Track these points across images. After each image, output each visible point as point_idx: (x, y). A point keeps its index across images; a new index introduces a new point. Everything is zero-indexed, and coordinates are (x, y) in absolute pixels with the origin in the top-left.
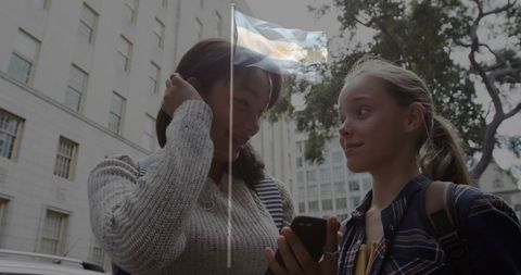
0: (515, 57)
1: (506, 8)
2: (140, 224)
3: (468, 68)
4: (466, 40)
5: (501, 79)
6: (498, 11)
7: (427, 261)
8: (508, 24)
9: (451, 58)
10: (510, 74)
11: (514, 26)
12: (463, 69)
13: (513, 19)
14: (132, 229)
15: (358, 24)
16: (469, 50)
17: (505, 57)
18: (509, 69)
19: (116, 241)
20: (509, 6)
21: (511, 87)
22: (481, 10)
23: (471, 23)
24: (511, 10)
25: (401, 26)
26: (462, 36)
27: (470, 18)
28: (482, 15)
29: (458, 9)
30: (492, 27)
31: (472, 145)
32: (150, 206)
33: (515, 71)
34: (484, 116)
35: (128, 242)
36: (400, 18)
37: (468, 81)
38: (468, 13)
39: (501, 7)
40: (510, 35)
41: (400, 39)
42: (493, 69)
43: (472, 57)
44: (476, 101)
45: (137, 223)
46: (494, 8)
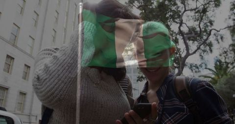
0: (196, 30)
1: (195, 10)
2: (53, 78)
3: (177, 33)
4: (177, 20)
5: (189, 39)
6: (191, 10)
7: (182, 113)
8: (195, 16)
9: (171, 27)
10: (193, 37)
11: (197, 17)
12: (175, 33)
13: (197, 14)
14: (48, 80)
15: (134, 7)
16: (178, 25)
17: (192, 30)
18: (193, 35)
19: (39, 87)
20: (197, 8)
21: (193, 43)
22: (185, 9)
23: (180, 14)
24: (197, 10)
25: (152, 10)
26: (176, 18)
27: (180, 12)
28: (185, 11)
29: (175, 7)
30: (188, 16)
31: (175, 65)
32: (59, 68)
33: (196, 36)
34: (181, 53)
35: (45, 87)
36: (151, 7)
37: (176, 38)
38: (179, 9)
39: (193, 8)
40: (195, 21)
41: (151, 16)
42: (187, 34)
43: (179, 28)
44: (178, 47)
45: (51, 77)
46: (190, 9)
